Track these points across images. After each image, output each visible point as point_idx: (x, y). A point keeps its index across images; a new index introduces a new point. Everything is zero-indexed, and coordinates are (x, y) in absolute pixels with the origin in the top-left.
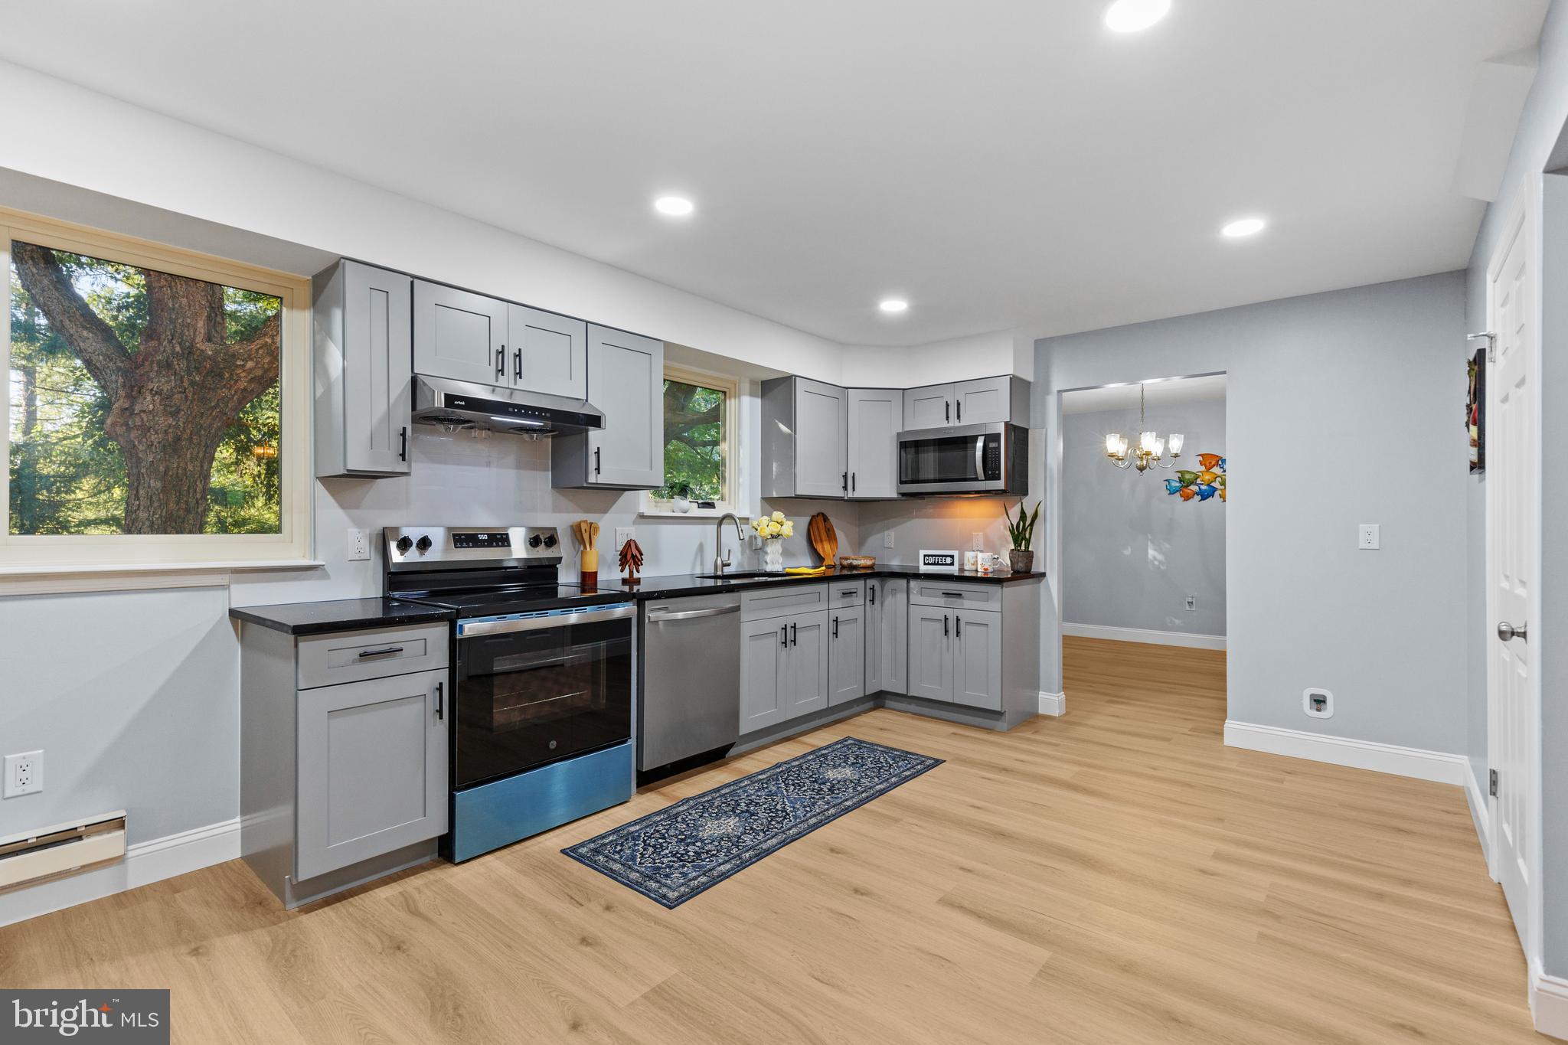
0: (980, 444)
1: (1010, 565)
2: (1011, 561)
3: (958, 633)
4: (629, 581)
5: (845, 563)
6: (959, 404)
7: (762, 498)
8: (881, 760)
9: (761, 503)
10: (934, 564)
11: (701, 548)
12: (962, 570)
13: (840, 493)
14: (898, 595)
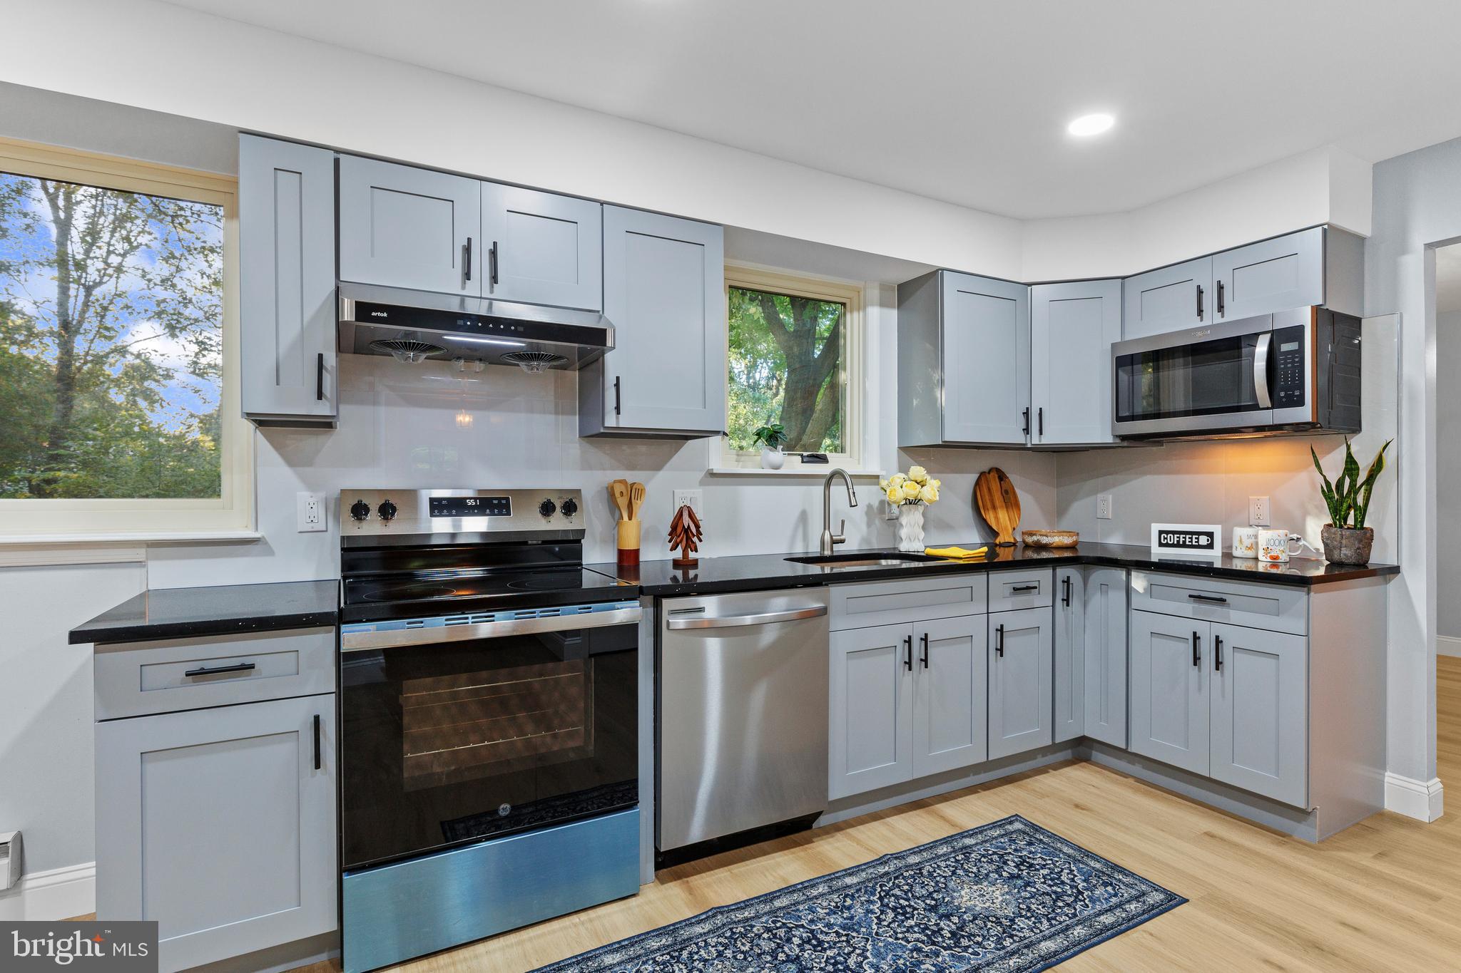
0: (1261, 349)
1: (1322, 550)
2: (1326, 545)
3: (1218, 664)
4: (684, 565)
5: (1030, 540)
6: (1221, 288)
7: (900, 448)
8: (1064, 878)
9: (899, 457)
10: (1178, 545)
11: (804, 518)
12: (1228, 555)
13: (1019, 438)
14: (1111, 593)
